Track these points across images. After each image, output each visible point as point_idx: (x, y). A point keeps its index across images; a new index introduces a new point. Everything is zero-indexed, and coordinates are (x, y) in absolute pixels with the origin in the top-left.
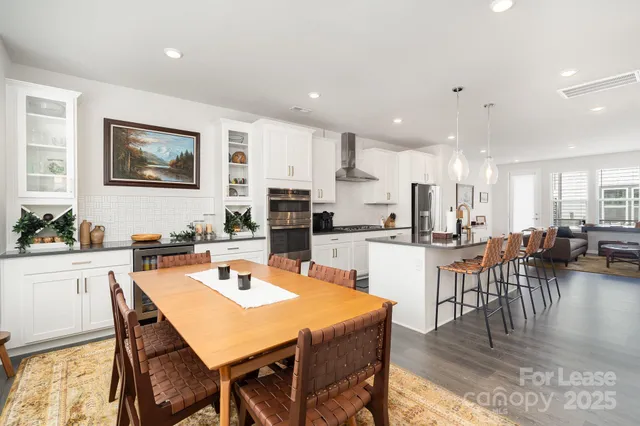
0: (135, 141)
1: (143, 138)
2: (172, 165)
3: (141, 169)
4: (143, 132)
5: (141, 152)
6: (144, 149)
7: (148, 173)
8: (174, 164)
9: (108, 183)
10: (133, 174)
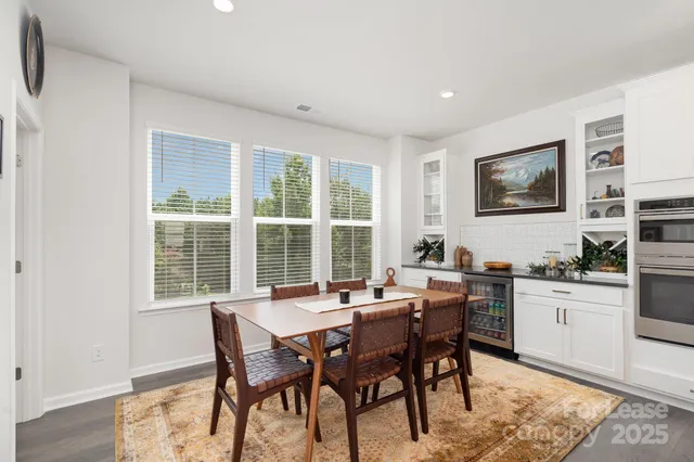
0: (496, 171)
1: (502, 166)
2: (530, 189)
3: (500, 198)
4: (501, 161)
5: (501, 181)
6: (503, 177)
7: (507, 200)
8: (531, 187)
9: (478, 214)
10: (495, 204)
